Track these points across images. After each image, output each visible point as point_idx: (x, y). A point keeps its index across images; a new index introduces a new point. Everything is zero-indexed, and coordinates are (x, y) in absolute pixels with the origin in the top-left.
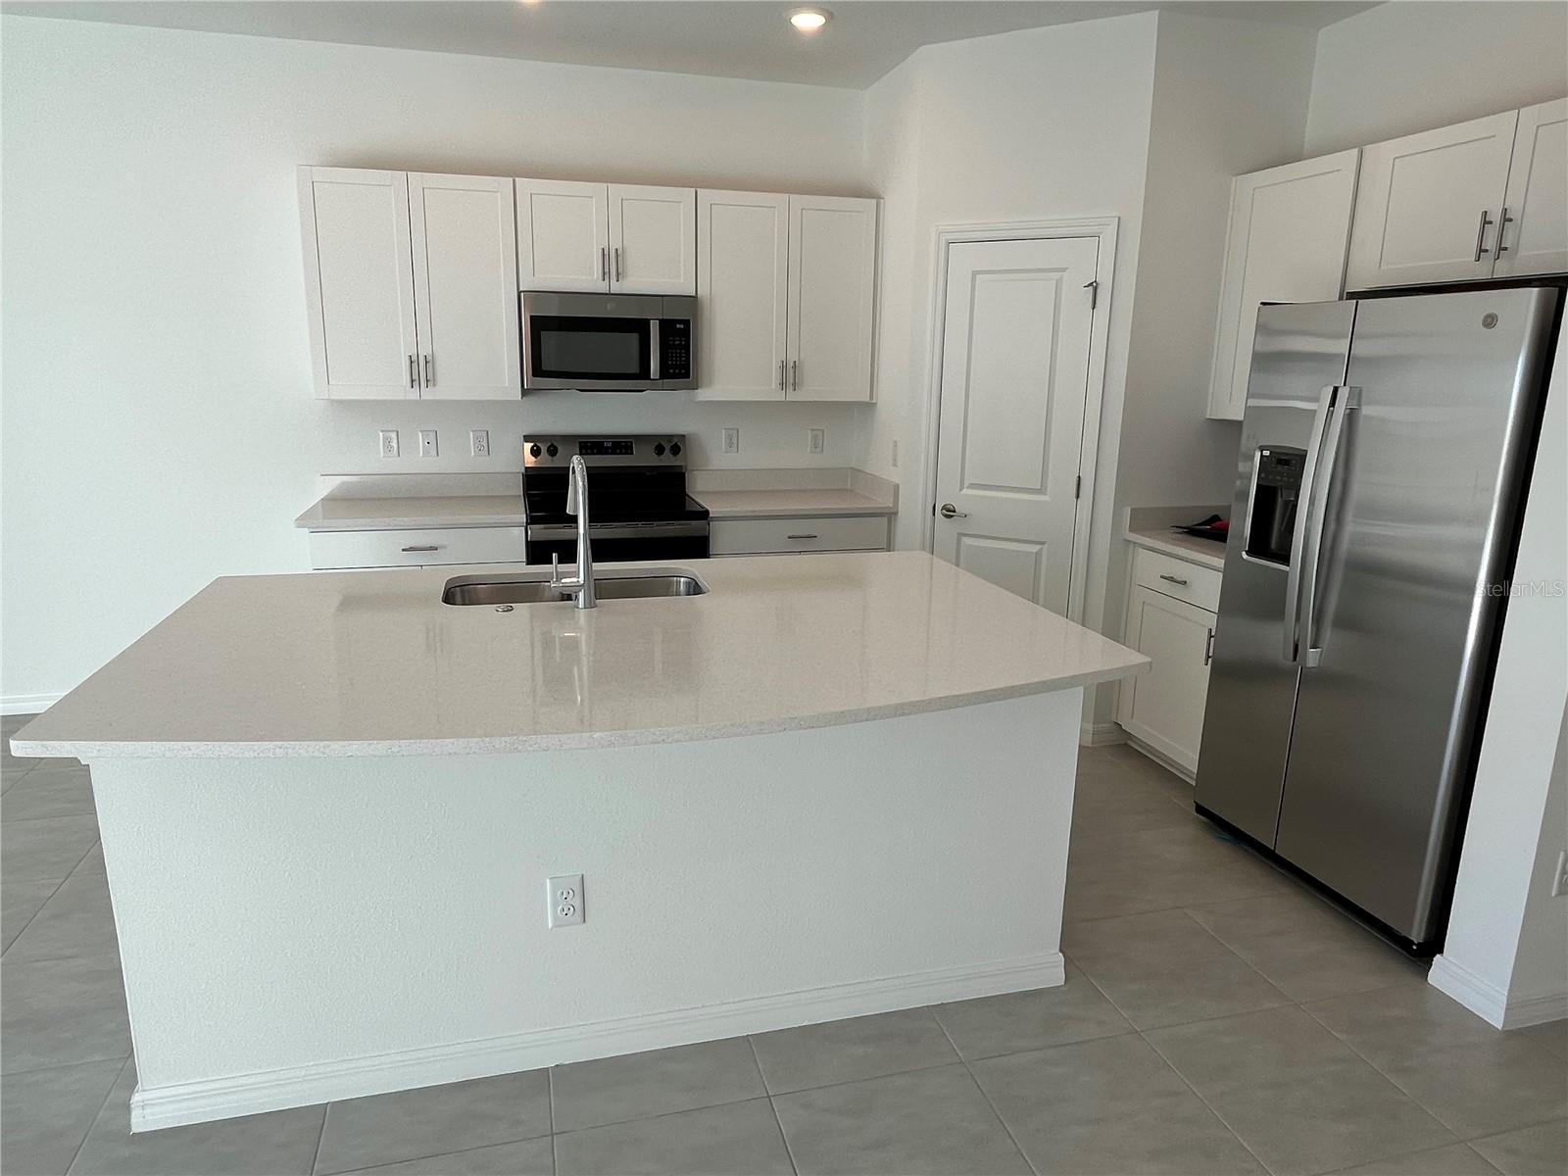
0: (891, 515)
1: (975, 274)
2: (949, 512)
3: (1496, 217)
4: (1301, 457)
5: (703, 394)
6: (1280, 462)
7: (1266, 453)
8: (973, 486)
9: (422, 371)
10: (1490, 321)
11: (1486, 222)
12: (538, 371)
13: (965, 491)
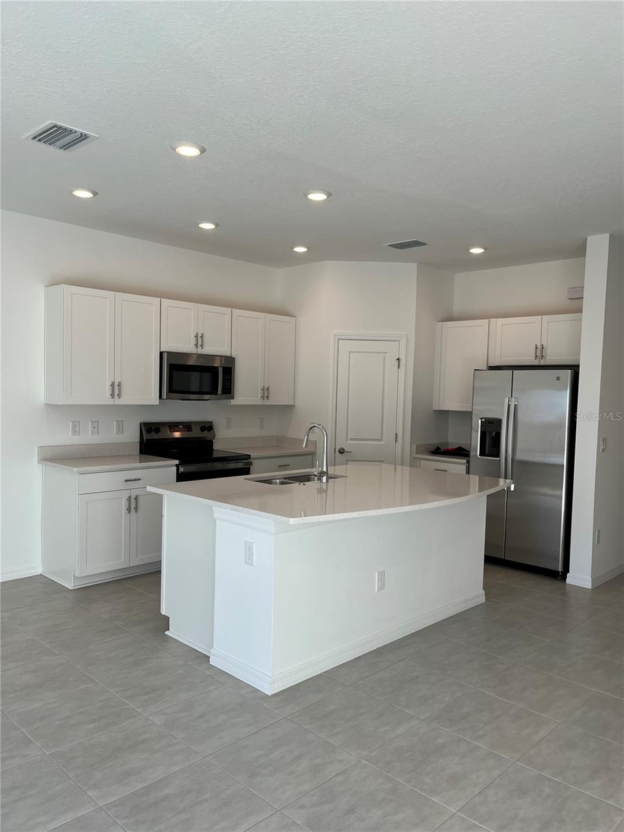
0: (313, 454)
1: (350, 352)
2: (342, 451)
3: (539, 346)
4: (499, 421)
5: (233, 402)
6: (489, 423)
7: (483, 420)
8: (351, 439)
9: (116, 390)
10: (558, 378)
11: (537, 348)
12: (171, 390)
13: (348, 442)
